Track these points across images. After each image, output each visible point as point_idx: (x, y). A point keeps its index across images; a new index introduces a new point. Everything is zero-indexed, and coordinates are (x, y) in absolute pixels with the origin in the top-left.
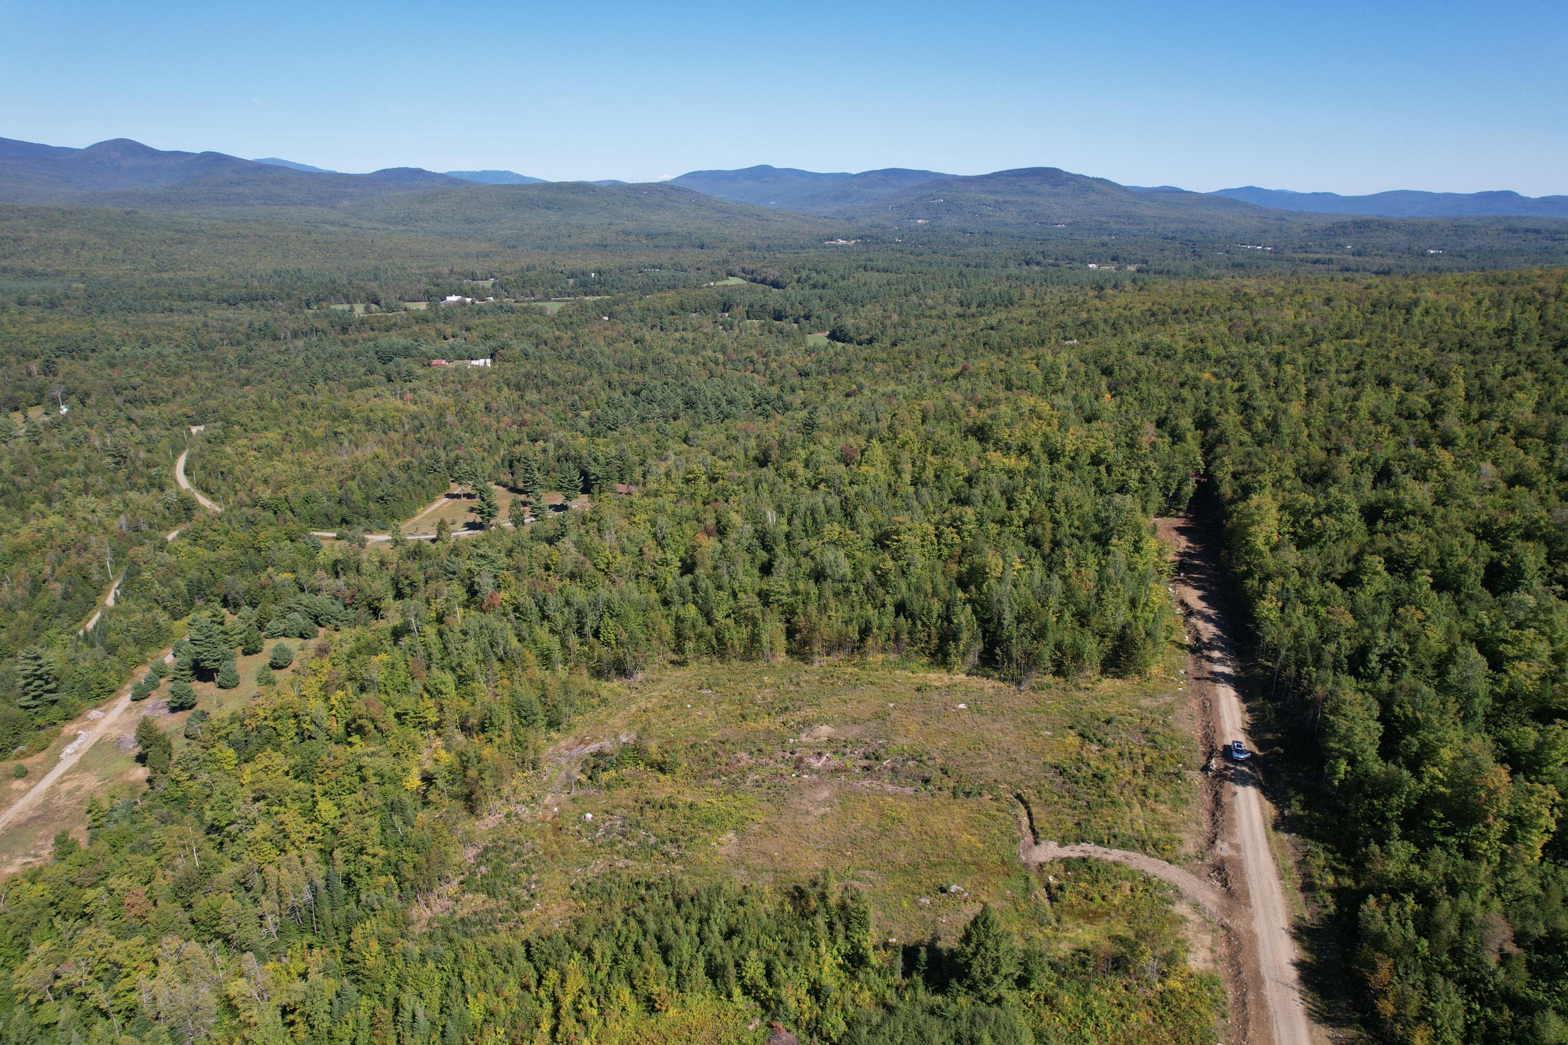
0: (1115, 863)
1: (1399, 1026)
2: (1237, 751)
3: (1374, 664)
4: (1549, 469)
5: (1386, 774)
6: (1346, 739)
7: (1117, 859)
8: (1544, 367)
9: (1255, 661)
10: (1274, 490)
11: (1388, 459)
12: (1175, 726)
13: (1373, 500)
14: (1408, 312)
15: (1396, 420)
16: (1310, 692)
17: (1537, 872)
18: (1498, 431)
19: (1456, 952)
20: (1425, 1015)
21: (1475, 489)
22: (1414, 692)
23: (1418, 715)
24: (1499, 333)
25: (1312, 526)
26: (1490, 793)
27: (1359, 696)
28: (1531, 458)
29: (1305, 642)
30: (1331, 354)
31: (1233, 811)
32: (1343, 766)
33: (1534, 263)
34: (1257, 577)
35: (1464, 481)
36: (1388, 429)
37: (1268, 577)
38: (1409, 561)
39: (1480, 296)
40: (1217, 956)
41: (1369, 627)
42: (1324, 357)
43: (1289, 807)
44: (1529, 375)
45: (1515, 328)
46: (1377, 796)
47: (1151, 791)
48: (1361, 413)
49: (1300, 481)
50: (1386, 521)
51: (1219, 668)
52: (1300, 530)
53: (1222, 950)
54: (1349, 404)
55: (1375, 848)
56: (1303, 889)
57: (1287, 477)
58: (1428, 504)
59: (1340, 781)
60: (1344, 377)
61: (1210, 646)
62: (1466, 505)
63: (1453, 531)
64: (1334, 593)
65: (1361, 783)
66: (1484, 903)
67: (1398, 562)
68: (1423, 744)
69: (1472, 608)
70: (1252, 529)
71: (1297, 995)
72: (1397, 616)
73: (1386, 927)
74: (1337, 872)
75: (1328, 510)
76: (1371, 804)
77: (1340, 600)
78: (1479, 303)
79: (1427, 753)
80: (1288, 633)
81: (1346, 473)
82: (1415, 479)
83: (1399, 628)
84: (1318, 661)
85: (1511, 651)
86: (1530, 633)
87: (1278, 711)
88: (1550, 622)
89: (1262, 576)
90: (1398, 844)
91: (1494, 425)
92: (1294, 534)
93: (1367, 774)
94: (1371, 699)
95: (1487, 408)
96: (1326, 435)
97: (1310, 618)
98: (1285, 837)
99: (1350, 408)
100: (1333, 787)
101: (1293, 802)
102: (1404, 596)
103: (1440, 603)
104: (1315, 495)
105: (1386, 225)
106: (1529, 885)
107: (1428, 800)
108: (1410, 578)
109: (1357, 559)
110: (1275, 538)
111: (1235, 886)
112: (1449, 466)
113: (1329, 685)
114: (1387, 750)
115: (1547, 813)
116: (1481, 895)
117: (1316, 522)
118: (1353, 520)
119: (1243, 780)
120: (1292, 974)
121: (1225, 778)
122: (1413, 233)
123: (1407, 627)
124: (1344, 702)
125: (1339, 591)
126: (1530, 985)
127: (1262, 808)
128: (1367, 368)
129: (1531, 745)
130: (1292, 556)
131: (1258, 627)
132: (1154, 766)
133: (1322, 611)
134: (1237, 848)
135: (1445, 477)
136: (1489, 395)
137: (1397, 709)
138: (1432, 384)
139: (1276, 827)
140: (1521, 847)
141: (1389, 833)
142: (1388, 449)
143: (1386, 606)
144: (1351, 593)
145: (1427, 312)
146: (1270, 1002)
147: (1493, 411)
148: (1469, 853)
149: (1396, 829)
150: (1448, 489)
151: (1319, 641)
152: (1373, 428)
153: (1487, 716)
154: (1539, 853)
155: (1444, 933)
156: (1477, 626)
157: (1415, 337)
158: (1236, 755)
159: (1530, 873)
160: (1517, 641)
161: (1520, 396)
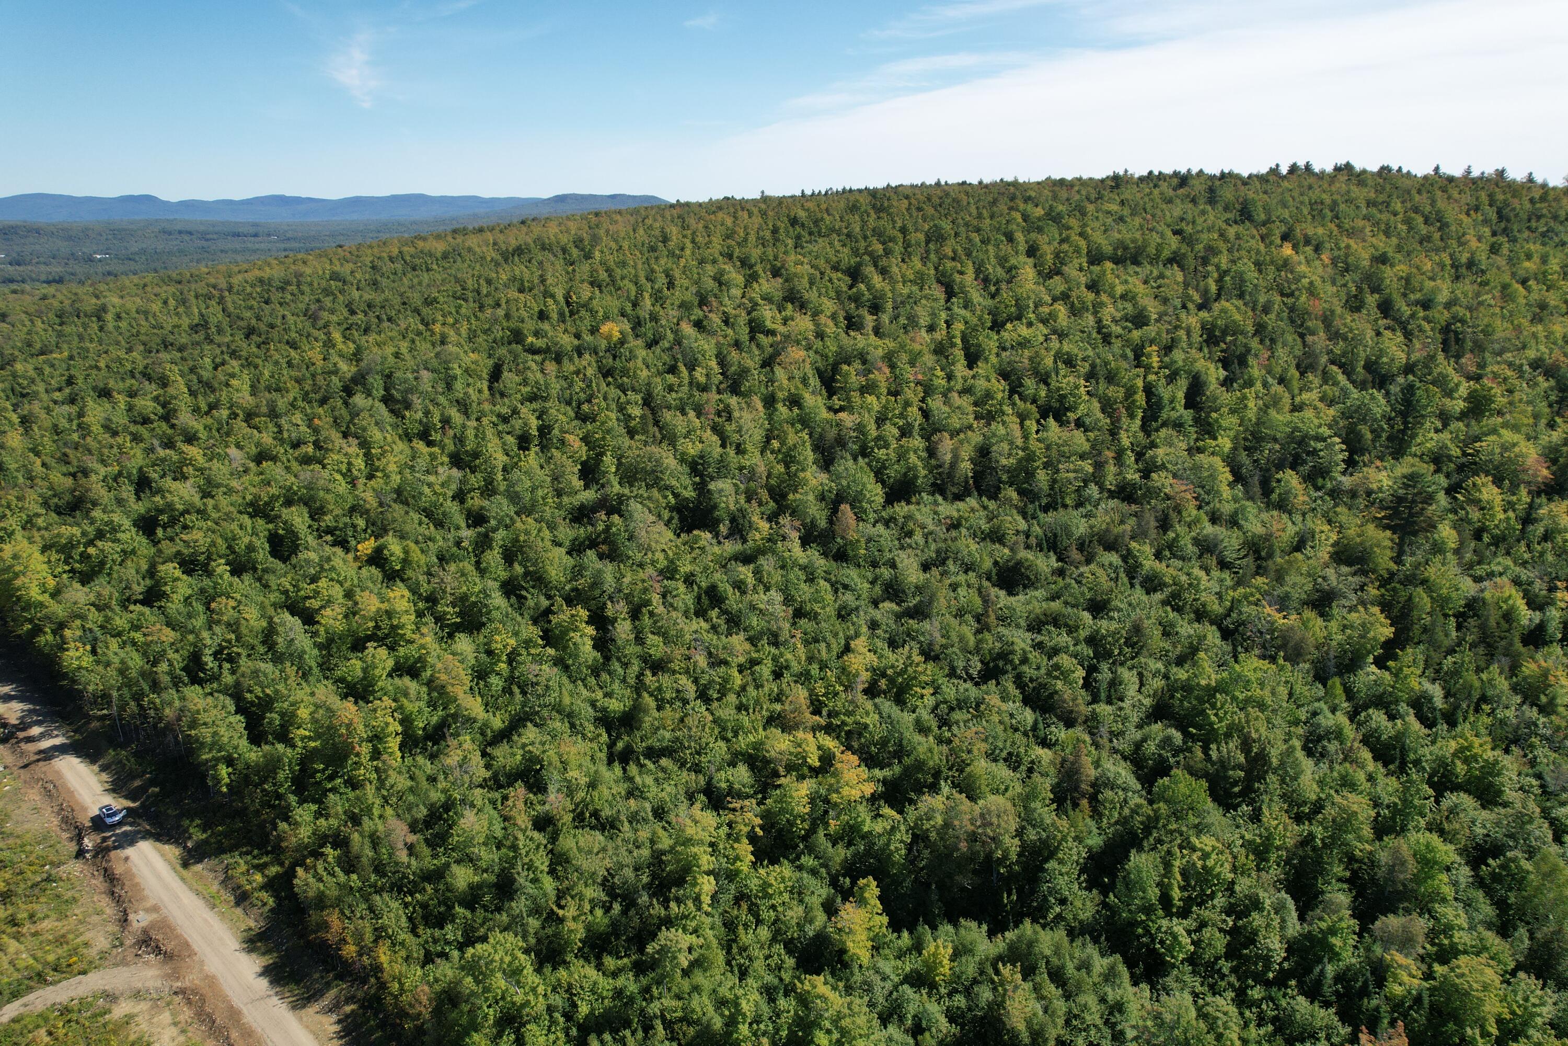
0: (14, 1021)
1: (365, 958)
2: (109, 816)
3: (211, 665)
4: (282, 441)
5: (264, 756)
6: (216, 744)
7: (14, 1014)
8: (244, 353)
9: (87, 716)
10: (26, 533)
11: (141, 469)
12: (19, 831)
13: (143, 511)
14: (99, 319)
15: (133, 428)
16: (161, 719)
17: (404, 770)
18: (229, 417)
19: (379, 869)
20: (380, 933)
21: (232, 474)
22: (256, 673)
23: (268, 691)
24: (194, 328)
25: (89, 556)
26: (348, 726)
27: (210, 699)
28: (264, 435)
29: (133, 674)
30: (32, 373)
31: (133, 876)
32: (224, 771)
33: (198, 261)
34: (48, 630)
35: (219, 470)
36: (128, 438)
37: (61, 626)
38: (202, 558)
39: (164, 296)
40: (183, 1025)
41: (192, 632)
42: (25, 378)
43: (190, 838)
44: (235, 363)
45: (207, 322)
46: (264, 780)
47: (22, 915)
48: (94, 428)
49: (53, 515)
50: (164, 528)
51: (46, 744)
52: (77, 565)
53: (187, 1014)
54: (75, 422)
55: (283, 826)
56: (238, 904)
57: (38, 515)
58: (197, 499)
59: (227, 785)
60: (57, 395)
61: (24, 726)
62: (230, 491)
63: (228, 517)
64: (143, 614)
65: (247, 777)
66: (381, 817)
67: (192, 562)
68: (282, 715)
69: (273, 581)
70: (18, 583)
71: (275, 1000)
72: (212, 611)
73: (321, 885)
74: (260, 868)
75: (100, 535)
76: (264, 790)
77: (153, 619)
78: (165, 302)
79: (289, 720)
80: (112, 672)
81: (103, 492)
82: (175, 479)
83: (218, 622)
84: (155, 686)
85: (314, 604)
86: (323, 583)
87: (136, 754)
88: (333, 569)
89: (54, 626)
90: (299, 811)
91: (224, 413)
92: (72, 571)
93: (248, 766)
94: (222, 697)
95: (212, 398)
96: (64, 460)
97: (128, 648)
98: (199, 867)
99: (79, 425)
100: (224, 795)
101: (191, 830)
102: (211, 591)
103: (245, 585)
104: (78, 525)
105: (37, 231)
106: (403, 782)
107: (306, 760)
108: (209, 573)
109: (151, 572)
110: (51, 583)
111: (169, 946)
112: (201, 461)
113: (177, 704)
114: (256, 736)
115: (391, 720)
116: (376, 812)
117: (91, 550)
118: (130, 536)
119: (129, 840)
120: (264, 983)
121: (108, 850)
122: (70, 238)
123: (225, 618)
124: (198, 712)
125: (147, 610)
126: (435, 856)
127: (163, 855)
128: (80, 381)
129: (360, 674)
130: (79, 594)
131: (74, 681)
132: (13, 887)
133: (138, 636)
134: (155, 909)
135: (201, 470)
136: (208, 386)
137: (248, 695)
138: (154, 386)
139: (185, 865)
140: (385, 757)
141: (288, 808)
142: (136, 459)
143: (200, 608)
144: (160, 608)
145: (118, 317)
146: (254, 1025)
147: (218, 401)
148: (353, 784)
149: (292, 799)
150: (209, 481)
151: (147, 667)
152: (111, 441)
153: (320, 665)
154: (399, 754)
155: (364, 860)
156: (282, 593)
157: (118, 343)
158: (109, 821)
159: (400, 773)
160: (317, 593)
161: (234, 382)
